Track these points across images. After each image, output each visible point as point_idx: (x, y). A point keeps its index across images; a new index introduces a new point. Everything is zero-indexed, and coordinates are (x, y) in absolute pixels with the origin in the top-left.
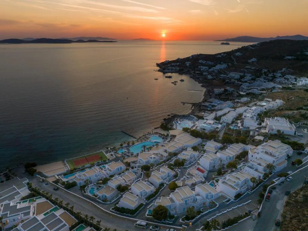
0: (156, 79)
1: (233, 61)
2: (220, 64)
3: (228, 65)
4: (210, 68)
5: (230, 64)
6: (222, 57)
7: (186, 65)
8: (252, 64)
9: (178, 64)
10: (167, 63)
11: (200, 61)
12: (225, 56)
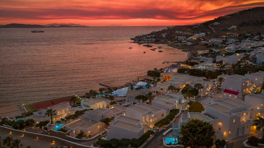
0: (130, 48)
1: (211, 30)
2: (198, 33)
3: (207, 34)
4: (187, 38)
5: (208, 32)
6: (199, 27)
7: (162, 36)
8: (233, 30)
9: (154, 36)
10: (142, 37)
11: (177, 32)
12: (202, 26)
